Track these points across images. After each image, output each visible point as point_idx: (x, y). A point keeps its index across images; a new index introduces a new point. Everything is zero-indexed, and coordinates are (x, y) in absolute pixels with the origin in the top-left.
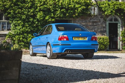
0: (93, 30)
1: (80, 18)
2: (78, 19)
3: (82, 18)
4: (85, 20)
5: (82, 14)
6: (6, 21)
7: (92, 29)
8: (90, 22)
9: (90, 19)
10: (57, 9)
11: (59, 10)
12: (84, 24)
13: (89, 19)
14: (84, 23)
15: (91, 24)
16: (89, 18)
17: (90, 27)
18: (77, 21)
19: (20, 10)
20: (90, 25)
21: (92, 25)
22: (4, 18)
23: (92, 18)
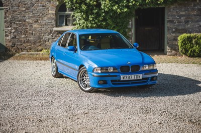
1: (176, 5)
2: (172, 6)
4: (185, 6)
6: (70, 13)
7: (198, 21)
8: (193, 10)
9: (195, 5)
12: (184, 13)
14: (183, 11)
15: (195, 13)
16: (193, 3)
18: (172, 10)
20: (195, 15)
21: (197, 15)
22: (67, 9)
23: (198, 3)
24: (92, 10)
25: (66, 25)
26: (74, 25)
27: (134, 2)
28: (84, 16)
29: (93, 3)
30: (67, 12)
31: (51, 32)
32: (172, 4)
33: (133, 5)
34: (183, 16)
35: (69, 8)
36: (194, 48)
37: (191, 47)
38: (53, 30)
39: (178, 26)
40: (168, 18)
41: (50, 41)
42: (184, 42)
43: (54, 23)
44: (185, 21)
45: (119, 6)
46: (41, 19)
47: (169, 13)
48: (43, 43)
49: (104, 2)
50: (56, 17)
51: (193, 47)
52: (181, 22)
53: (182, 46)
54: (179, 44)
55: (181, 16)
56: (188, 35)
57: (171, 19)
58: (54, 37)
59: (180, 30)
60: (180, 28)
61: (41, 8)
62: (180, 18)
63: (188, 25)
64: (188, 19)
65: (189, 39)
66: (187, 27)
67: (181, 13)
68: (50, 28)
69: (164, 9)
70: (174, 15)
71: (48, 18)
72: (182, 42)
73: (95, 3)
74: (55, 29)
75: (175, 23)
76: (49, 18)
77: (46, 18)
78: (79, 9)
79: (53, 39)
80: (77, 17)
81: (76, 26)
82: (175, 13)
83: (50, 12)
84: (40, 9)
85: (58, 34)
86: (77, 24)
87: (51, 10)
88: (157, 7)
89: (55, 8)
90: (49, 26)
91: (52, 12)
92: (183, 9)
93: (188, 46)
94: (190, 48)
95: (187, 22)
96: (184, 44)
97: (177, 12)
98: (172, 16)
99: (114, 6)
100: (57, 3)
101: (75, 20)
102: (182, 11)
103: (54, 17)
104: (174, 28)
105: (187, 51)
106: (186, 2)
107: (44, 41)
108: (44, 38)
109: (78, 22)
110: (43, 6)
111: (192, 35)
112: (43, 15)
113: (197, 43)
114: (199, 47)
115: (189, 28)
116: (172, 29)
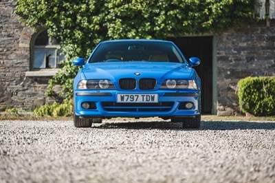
0: (273, 61)
1: (232, 31)
2: (226, 33)
3: (237, 31)
4: (247, 33)
5: (229, 20)
7: (268, 58)
8: (260, 38)
9: (263, 32)
10: (157, 11)
11: (163, 12)
12: (245, 44)
13: (259, 32)
14: (244, 42)
15: (264, 44)
16: (259, 28)
17: (261, 52)
18: (225, 39)
19: (69, 19)
20: (263, 48)
21: (268, 48)
22: (50, 40)
23: (268, 28)
24: (92, 39)
25: (48, 67)
26: (61, 66)
27: (163, 25)
28: (79, 50)
29: (94, 27)
30: (50, 46)
31: (21, 79)
32: (226, 29)
33: (161, 30)
34: (244, 49)
35: (53, 37)
36: (266, 100)
37: (260, 99)
38: (24, 76)
39: (236, 65)
40: (218, 54)
41: (20, 94)
42: (248, 90)
43: (26, 63)
44: (247, 58)
45: (138, 32)
46: (4, 57)
47: (221, 45)
48: (8, 99)
49: (112, 25)
50: (30, 53)
51: (263, 98)
52: (240, 60)
53: (244, 97)
54: (240, 94)
55: (240, 50)
56: (255, 78)
57: (224, 55)
58: (25, 88)
59: (238, 73)
60: (239, 69)
61: (6, 38)
62: (239, 53)
63: (252, 64)
64: (252, 55)
65: (257, 85)
66: (250, 67)
67: (241, 45)
68: (20, 73)
69: (211, 38)
70: (229, 49)
71: (17, 54)
72: (245, 90)
73: (97, 26)
74: (29, 73)
75: (231, 61)
76: (18, 56)
77: (13, 56)
78: (70, 37)
79: (25, 90)
80: (65, 53)
81: (65, 68)
82: (230, 45)
83: (20, 45)
84: (4, 41)
85: (32, 82)
86: (67, 64)
87: (23, 43)
88: (200, 35)
89: (29, 39)
90: (18, 69)
91: (24, 45)
92: (243, 38)
93: (255, 96)
94: (258, 101)
95: (250, 59)
96: (249, 94)
97: (233, 43)
98: (225, 49)
99: (130, 31)
100: (33, 30)
101: (61, 58)
102: (241, 41)
103: (27, 53)
104: (230, 70)
105: (252, 105)
106: (249, 27)
107: (8, 94)
108: (8, 89)
109: (67, 61)
110: (9, 36)
111: (261, 78)
112: (8, 50)
113: (269, 92)
114: (273, 98)
115: (254, 70)
116: (225, 71)
